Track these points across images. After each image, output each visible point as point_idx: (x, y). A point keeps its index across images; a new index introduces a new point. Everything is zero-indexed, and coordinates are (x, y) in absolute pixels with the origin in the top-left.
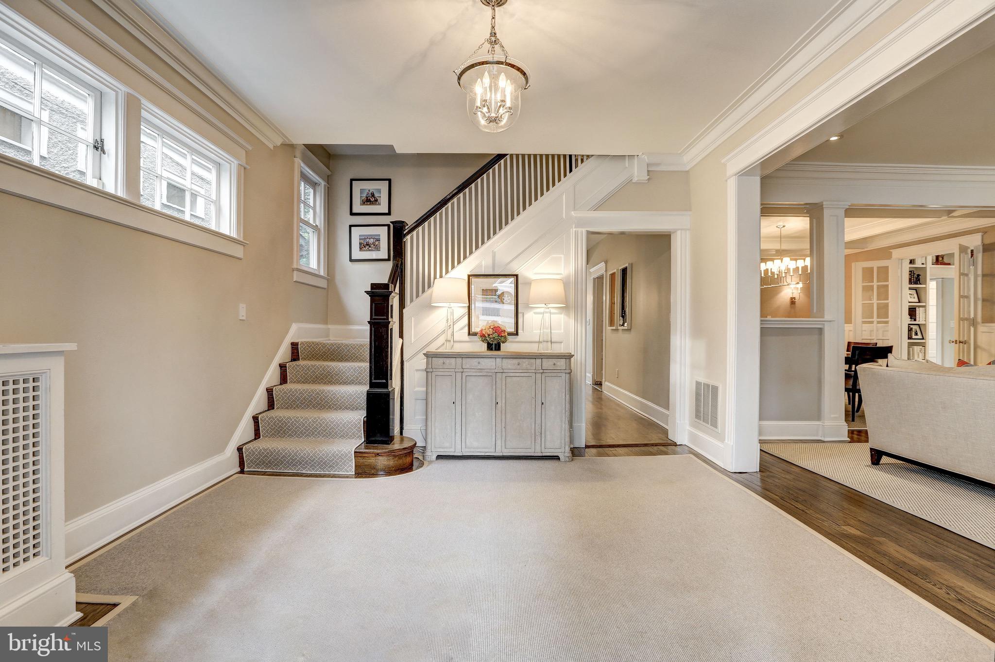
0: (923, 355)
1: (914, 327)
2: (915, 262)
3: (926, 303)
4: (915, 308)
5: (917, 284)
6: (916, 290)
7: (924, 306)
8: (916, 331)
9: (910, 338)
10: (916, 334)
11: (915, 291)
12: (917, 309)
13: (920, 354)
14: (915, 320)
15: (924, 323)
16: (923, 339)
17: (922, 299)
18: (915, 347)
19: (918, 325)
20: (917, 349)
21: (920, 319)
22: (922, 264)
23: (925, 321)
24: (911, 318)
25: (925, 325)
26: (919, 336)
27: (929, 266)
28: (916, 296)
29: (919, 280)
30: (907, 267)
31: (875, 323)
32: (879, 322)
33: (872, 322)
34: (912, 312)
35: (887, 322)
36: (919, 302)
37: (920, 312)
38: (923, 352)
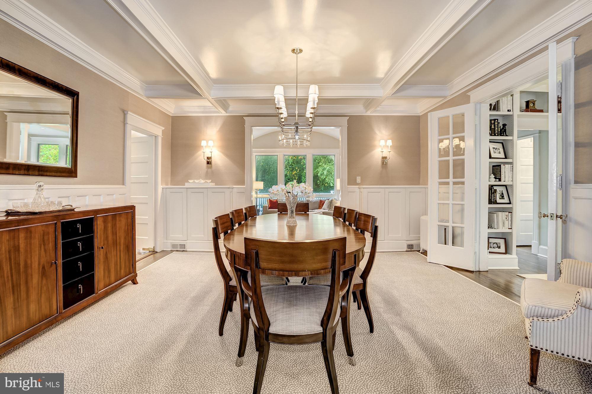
0: (510, 223)
1: (499, 189)
2: (499, 109)
3: (512, 159)
4: (500, 166)
5: (503, 136)
6: (502, 143)
7: (511, 163)
8: (502, 194)
9: (491, 201)
10: (502, 197)
11: (501, 145)
12: (502, 166)
13: (506, 223)
14: (500, 180)
15: (511, 183)
16: (510, 203)
17: (509, 154)
18: (500, 214)
19: (506, 186)
20: (502, 216)
21: (506, 179)
22: (508, 111)
23: (512, 181)
24: (495, 178)
25: (512, 186)
26: (506, 200)
27: (516, 112)
28: (501, 150)
29: (505, 131)
30: (487, 114)
31: (451, 184)
32: (454, 183)
33: (448, 183)
34: (496, 170)
35: (463, 183)
36: (506, 158)
37: (505, 170)
38: (510, 219)
